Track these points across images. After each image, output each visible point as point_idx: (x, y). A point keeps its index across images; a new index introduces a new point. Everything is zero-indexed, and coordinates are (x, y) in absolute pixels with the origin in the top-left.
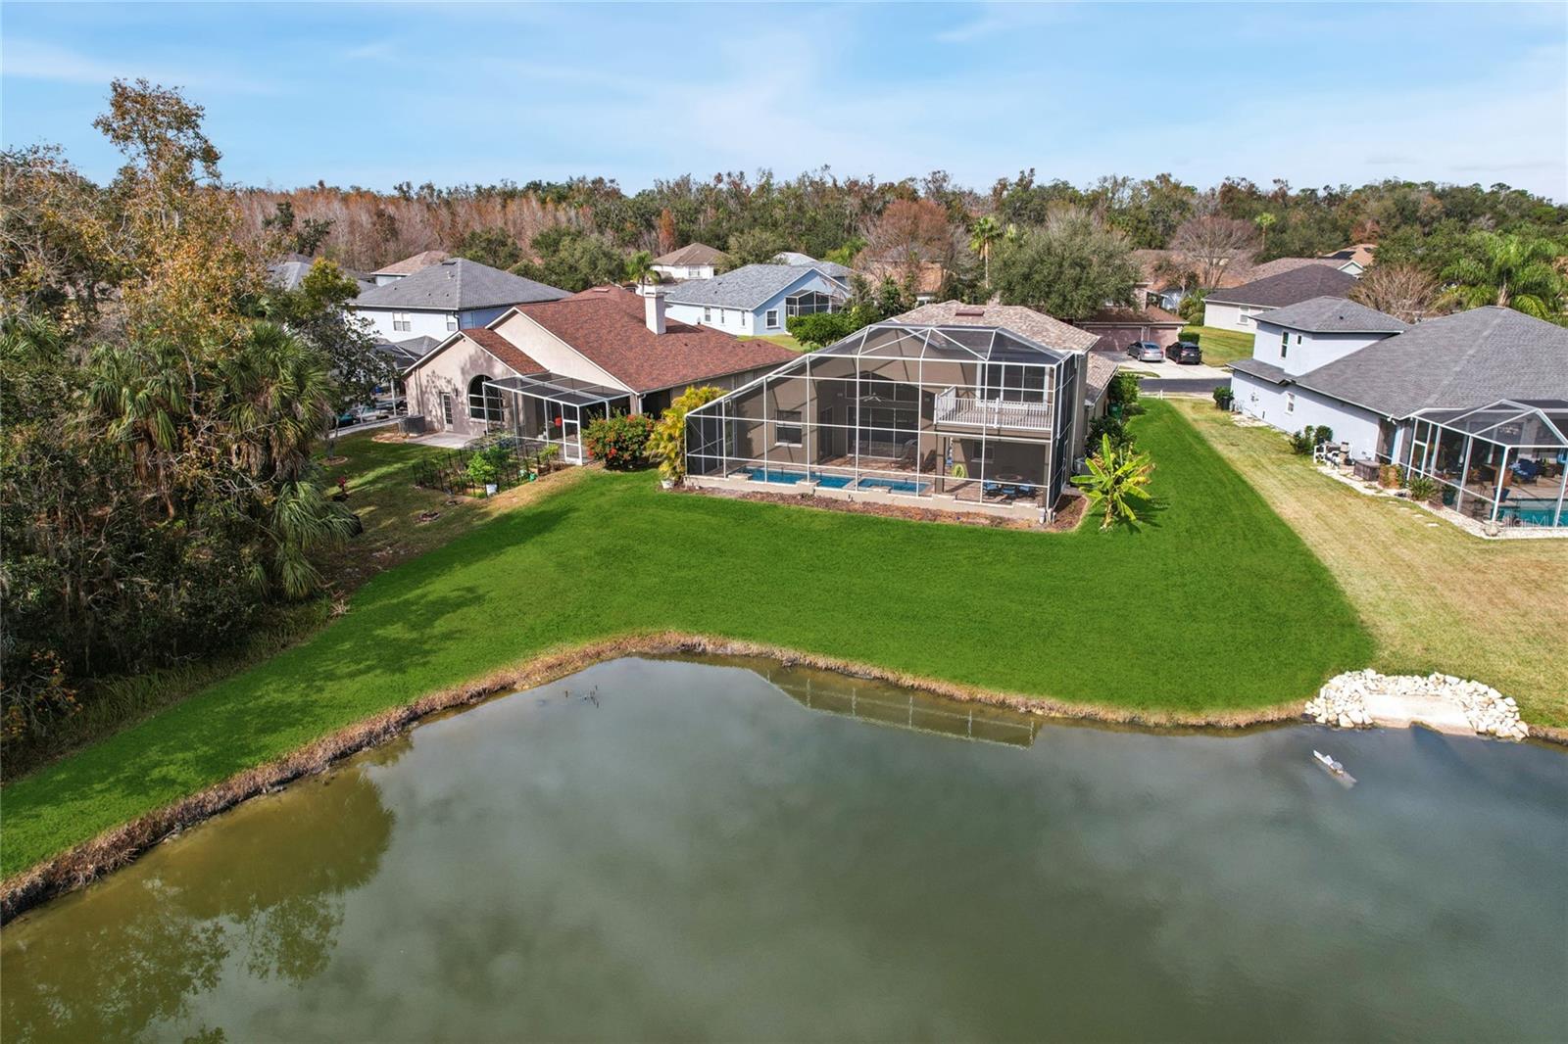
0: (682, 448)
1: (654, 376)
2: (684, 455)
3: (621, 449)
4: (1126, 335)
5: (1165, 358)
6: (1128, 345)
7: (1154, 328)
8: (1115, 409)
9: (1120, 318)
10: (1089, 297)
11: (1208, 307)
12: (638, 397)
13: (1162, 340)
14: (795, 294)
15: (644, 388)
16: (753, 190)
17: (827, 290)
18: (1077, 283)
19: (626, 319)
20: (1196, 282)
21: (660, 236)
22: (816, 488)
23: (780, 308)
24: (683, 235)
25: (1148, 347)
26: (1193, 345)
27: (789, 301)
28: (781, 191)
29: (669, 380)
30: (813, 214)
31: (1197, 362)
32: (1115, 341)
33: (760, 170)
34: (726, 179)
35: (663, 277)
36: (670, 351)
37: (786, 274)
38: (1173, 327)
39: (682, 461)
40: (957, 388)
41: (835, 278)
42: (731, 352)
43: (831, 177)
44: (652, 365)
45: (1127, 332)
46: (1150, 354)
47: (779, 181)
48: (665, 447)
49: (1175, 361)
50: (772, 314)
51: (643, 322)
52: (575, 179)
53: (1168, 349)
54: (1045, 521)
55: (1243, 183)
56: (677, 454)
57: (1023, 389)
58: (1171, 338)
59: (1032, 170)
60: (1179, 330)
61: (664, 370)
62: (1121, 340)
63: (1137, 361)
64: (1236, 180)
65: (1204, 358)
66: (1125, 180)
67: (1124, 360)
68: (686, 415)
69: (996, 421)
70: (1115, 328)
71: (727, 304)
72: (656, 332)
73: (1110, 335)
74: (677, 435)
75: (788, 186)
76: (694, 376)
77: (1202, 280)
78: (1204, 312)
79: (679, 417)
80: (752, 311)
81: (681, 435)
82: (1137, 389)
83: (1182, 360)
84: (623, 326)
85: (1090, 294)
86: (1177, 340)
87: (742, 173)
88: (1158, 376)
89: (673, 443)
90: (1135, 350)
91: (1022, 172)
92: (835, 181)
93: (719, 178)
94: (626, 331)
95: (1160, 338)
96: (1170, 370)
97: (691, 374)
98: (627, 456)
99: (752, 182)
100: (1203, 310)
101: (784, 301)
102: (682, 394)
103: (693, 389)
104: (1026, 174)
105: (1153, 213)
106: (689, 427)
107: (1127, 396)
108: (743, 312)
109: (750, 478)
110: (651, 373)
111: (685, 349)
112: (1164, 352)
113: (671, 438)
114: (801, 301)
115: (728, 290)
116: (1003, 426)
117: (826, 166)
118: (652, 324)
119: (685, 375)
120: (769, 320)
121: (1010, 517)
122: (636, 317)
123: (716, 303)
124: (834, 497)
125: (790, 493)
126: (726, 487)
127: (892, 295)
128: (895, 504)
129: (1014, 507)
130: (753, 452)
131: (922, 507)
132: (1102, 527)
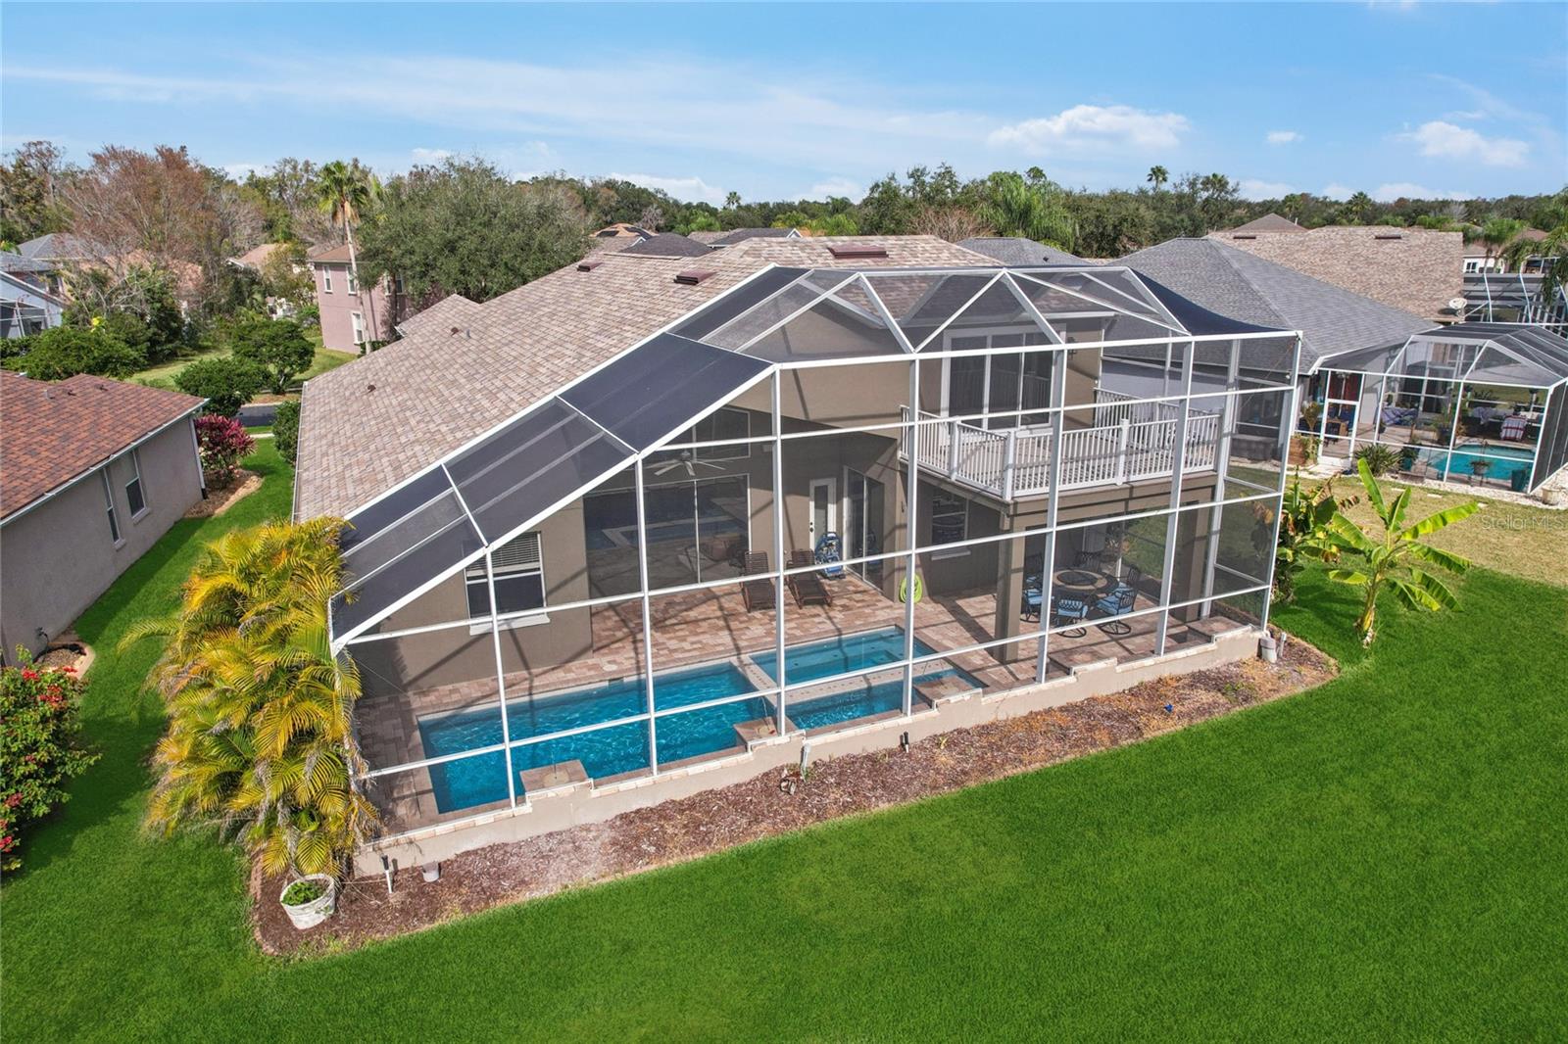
22: (807, 743)
41: (10, 274)
68: (336, 645)
69: (1121, 471)
109: (598, 780)
124: (857, 751)
125: (736, 781)
126: (522, 835)
127: (155, 295)
128: (1002, 717)
129: (1218, 644)
130: (404, 668)
131: (1056, 705)
132: (1368, 639)
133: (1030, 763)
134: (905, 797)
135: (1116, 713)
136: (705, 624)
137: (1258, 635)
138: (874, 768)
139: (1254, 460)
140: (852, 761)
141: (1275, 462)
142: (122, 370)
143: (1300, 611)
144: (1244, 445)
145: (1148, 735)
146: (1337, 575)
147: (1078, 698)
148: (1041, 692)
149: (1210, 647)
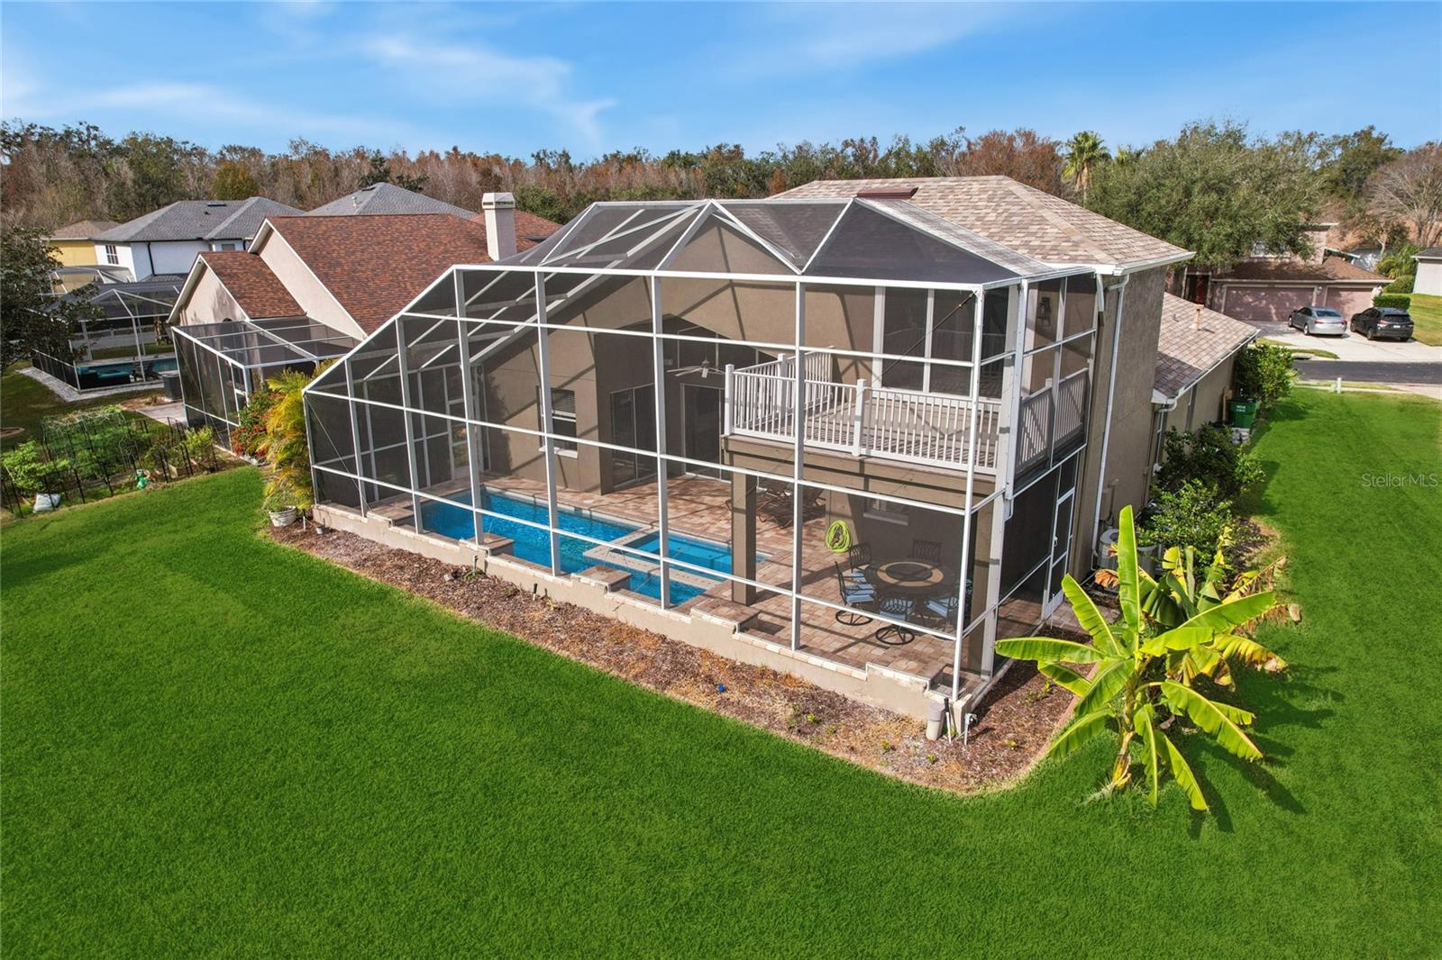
4: (1290, 300)
5: (1348, 332)
6: (1289, 312)
7: (1335, 289)
8: (1241, 408)
9: (1282, 272)
10: (1229, 236)
11: (1421, 266)
13: (1346, 308)
18: (1211, 214)
19: (460, 243)
20: (1404, 238)
22: (489, 559)
25: (1322, 314)
26: (1399, 312)
31: (1405, 337)
32: (1271, 306)
38: (1366, 288)
40: (834, 357)
45: (1290, 294)
46: (1324, 325)
49: (1365, 335)
53: (1356, 318)
54: (943, 731)
58: (1362, 302)
60: (1376, 291)
62: (1279, 306)
63: (1302, 335)
65: (1416, 332)
66: (1311, 137)
67: (1282, 333)
68: (303, 391)
69: (857, 438)
70: (1271, 289)
73: (1263, 298)
77: (1412, 236)
78: (1415, 275)
82: (1290, 373)
83: (1378, 335)
85: (1229, 230)
86: (1372, 306)
87: (874, 139)
88: (1336, 357)
90: (1301, 319)
95: (1343, 303)
96: (1357, 349)
100: (1413, 272)
105: (1345, 171)
107: (1268, 386)
112: (1349, 323)
116: (874, 452)
118: (493, 250)
121: (861, 700)
125: (452, 562)
138: (502, 596)
145: (670, 692)
149: (857, 673)
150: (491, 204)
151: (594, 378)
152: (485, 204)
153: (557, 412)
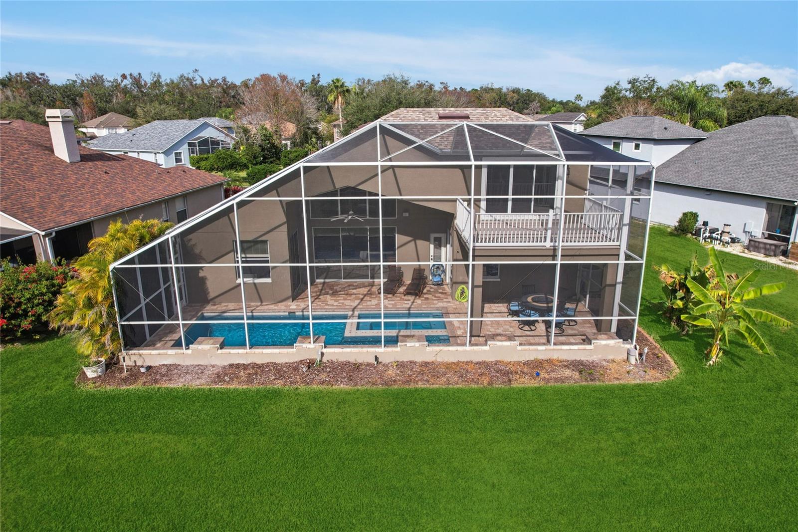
0: (111, 316)
1: (67, 209)
2: (115, 325)
3: (15, 316)
12: (44, 236)
14: (196, 139)
15: (51, 225)
16: (149, 85)
17: (219, 136)
19: (26, 146)
21: (85, 111)
22: (324, 350)
23: (184, 150)
24: (101, 110)
27: (190, 145)
28: (167, 85)
29: (87, 212)
30: (191, 98)
33: (152, 73)
34: (128, 77)
35: (88, 135)
36: (88, 179)
37: (186, 125)
39: (115, 333)
41: (222, 128)
42: (157, 178)
43: (200, 77)
44: (63, 197)
47: (165, 79)
48: (83, 317)
50: (178, 155)
51: (51, 150)
52: (13, 74)
54: (636, 359)
55: (426, 84)
56: (103, 327)
57: (533, 197)
59: (318, 75)
61: (81, 201)
64: (423, 82)
68: (111, 267)
69: (549, 239)
71: (142, 149)
72: (68, 162)
74: (100, 298)
75: (172, 82)
76: (119, 205)
79: (102, 270)
80: (163, 153)
81: (108, 296)
84: (22, 154)
87: (140, 74)
89: (95, 310)
91: (313, 76)
92: (202, 80)
93: (124, 77)
94: (26, 159)
97: (116, 204)
98: (26, 324)
99: (147, 79)
101: (187, 144)
102: (103, 233)
103: (119, 224)
104: (316, 77)
106: (119, 284)
108: (156, 154)
109: (222, 346)
110: (62, 205)
111: (106, 177)
113: (90, 304)
114: (201, 144)
115: (141, 139)
117: (196, 70)
118: (61, 151)
119: (107, 205)
120: (176, 159)
121: (591, 360)
122: (41, 145)
123: (132, 148)
124: (352, 360)
125: (287, 361)
126: (188, 362)
127: (267, 138)
128: (439, 359)
129: (595, 347)
130: (209, 293)
131: (475, 360)
132: (711, 362)
133: (433, 384)
134: (356, 385)
135: (502, 371)
136: (354, 296)
137: (628, 346)
138: (353, 369)
139: (767, 255)
140: (347, 364)
141: (781, 257)
142: (239, 168)
143: (687, 341)
144: (762, 245)
145: (514, 385)
146: (687, 318)
147: (491, 359)
148: (465, 351)
149: (588, 347)
150: (58, 117)
151: (286, 230)
152: (48, 117)
153: (248, 256)
